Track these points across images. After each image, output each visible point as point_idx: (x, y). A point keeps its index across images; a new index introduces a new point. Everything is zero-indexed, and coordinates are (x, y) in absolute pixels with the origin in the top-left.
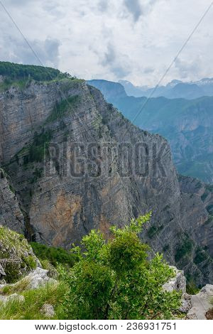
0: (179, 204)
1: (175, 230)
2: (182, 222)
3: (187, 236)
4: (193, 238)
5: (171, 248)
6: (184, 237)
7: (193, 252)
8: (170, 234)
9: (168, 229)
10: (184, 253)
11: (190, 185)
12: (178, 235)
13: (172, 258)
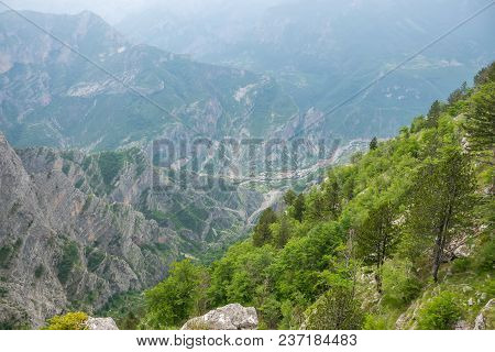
0: (33, 194)
1: (44, 237)
2: (48, 222)
3: (63, 237)
4: (73, 237)
5: (48, 268)
6: (61, 243)
7: (82, 258)
8: (37, 247)
9: (31, 241)
10: (70, 265)
11: (36, 162)
12: (50, 242)
13: (56, 282)
